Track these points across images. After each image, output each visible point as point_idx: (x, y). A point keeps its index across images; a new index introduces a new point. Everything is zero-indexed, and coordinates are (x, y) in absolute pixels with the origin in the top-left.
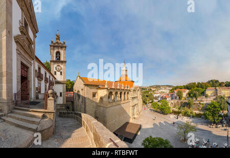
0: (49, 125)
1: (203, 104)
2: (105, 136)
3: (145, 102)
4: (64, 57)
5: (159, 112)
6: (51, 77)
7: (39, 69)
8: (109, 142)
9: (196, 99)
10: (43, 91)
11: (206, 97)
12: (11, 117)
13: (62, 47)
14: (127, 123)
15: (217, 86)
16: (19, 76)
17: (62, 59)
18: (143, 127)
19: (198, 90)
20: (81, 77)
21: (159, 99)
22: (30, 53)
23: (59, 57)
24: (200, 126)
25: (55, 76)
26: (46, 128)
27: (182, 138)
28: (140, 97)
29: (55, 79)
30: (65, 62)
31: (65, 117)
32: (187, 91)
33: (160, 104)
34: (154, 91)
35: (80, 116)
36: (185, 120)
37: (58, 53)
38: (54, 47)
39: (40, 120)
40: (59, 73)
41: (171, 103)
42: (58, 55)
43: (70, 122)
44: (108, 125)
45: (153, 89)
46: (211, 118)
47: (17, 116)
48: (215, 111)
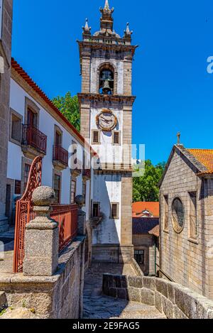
7: (32, 114)
17: (119, 89)
23: (111, 84)
30: (131, 99)
37: (107, 70)
42: (107, 76)
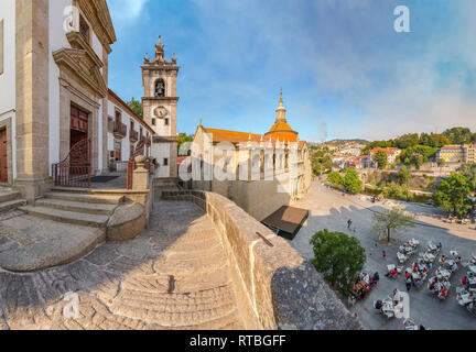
0: (136, 215)
1: (431, 178)
2: (248, 229)
3: (316, 172)
4: (174, 90)
5: (340, 190)
6: (145, 130)
7: (118, 115)
8: (255, 239)
9: (418, 168)
10: (126, 156)
11: (439, 164)
12: (42, 205)
13: (168, 71)
14: (284, 207)
15: (465, 142)
16: (66, 131)
17: (169, 94)
18: (313, 214)
19: (422, 151)
20: (205, 127)
21: (342, 167)
22: (94, 85)
23: (163, 90)
24: (422, 218)
25: (152, 127)
26: (127, 220)
27: (382, 236)
28: (308, 163)
29: (154, 133)
30: (176, 99)
31: (174, 199)
32: (398, 152)
33: (343, 175)
34: (333, 151)
35: (203, 197)
36: (391, 205)
37: (160, 82)
38: (150, 70)
39: (114, 206)
40: (162, 121)
41: (362, 174)
42: (160, 86)
43: (184, 207)
44: (251, 209)
45: (332, 148)
46: (447, 205)
47: (58, 203)
48: (457, 191)
